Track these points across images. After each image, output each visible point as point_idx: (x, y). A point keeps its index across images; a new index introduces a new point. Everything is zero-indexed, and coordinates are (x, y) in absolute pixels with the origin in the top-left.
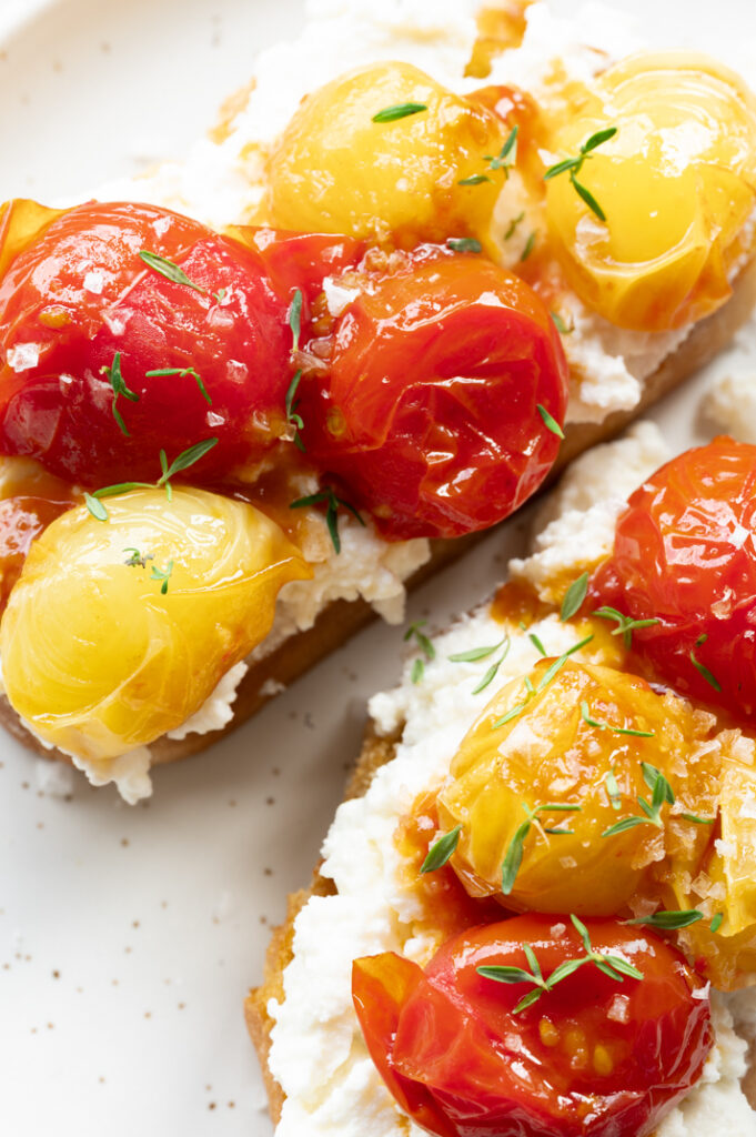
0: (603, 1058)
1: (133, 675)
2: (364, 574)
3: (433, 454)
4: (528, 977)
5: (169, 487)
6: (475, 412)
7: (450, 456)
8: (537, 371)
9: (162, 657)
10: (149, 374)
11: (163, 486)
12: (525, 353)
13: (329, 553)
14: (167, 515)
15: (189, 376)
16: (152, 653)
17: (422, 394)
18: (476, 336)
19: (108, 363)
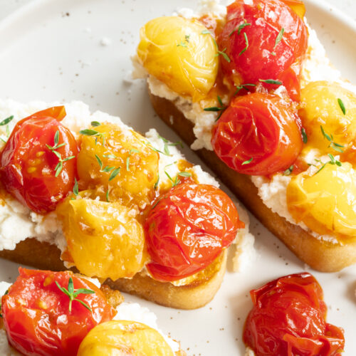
0: (33, 170)
2: (200, 124)
4: (56, 145)
5: (218, 55)
6: (248, 137)
7: (232, 130)
8: (263, 155)
9: (159, 51)
10: (245, 34)
11: (218, 53)
12: (267, 149)
13: (204, 107)
15: (246, 46)
17: (249, 117)
18: (270, 131)
19: (247, 22)
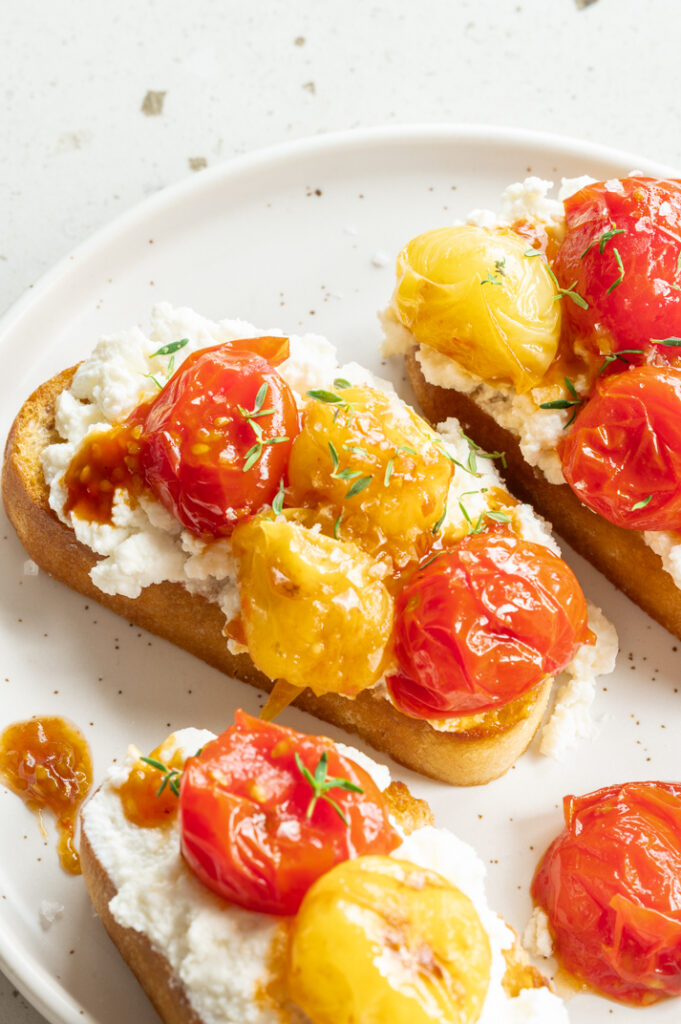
0: (202, 449)
1: (432, 282)
2: (534, 435)
3: (605, 432)
4: (256, 409)
5: (560, 296)
7: (606, 442)
9: (445, 296)
10: (616, 250)
11: (560, 293)
13: (539, 402)
14: (533, 287)
15: (619, 274)
16: (445, 288)
17: (640, 413)
19: (618, 227)
